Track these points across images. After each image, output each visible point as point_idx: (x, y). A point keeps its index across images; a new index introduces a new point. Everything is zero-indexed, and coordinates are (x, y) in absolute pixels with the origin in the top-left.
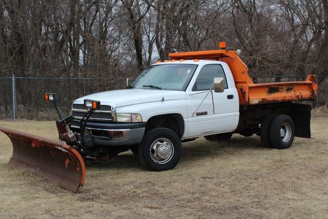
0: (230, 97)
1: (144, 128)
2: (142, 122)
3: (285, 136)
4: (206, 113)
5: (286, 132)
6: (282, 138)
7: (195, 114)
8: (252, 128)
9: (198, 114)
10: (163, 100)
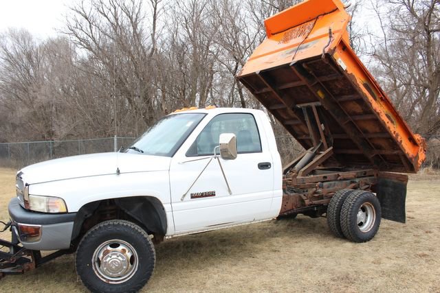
0: (264, 166)
1: (72, 223)
2: (67, 212)
3: (366, 222)
4: (212, 194)
5: (367, 215)
6: (361, 224)
7: (188, 196)
8: (315, 209)
9: (193, 197)
10: (118, 172)
